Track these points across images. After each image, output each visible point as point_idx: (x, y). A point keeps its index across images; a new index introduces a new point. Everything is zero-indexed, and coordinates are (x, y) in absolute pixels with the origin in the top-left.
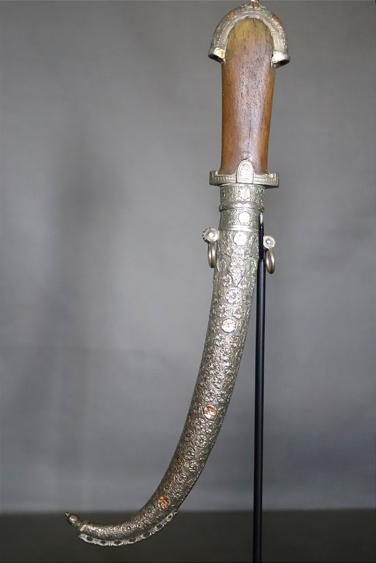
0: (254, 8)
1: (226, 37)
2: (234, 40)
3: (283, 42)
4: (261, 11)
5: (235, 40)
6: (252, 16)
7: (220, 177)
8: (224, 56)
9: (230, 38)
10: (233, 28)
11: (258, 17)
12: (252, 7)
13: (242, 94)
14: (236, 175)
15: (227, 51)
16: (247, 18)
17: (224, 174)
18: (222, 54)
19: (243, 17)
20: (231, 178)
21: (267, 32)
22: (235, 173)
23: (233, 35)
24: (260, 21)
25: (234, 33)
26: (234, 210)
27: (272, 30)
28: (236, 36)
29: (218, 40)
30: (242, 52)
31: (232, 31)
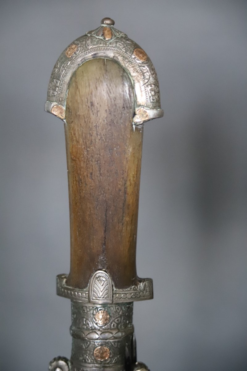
0: (105, 38)
1: (66, 87)
2: (76, 93)
3: (151, 90)
4: (116, 42)
5: (78, 93)
6: (101, 54)
7: (68, 289)
8: (64, 116)
9: (71, 89)
10: (76, 71)
11: (111, 54)
12: (102, 38)
13: (91, 174)
14: (89, 291)
15: (68, 108)
16: (95, 56)
17: (72, 286)
18: (61, 113)
19: (89, 55)
20: (81, 295)
21: (125, 79)
22: (87, 288)
23: (74, 84)
24: (114, 61)
25: (76, 82)
26: (87, 343)
27: (133, 74)
28: (80, 87)
29: (55, 90)
30: (88, 110)
31: (74, 79)
